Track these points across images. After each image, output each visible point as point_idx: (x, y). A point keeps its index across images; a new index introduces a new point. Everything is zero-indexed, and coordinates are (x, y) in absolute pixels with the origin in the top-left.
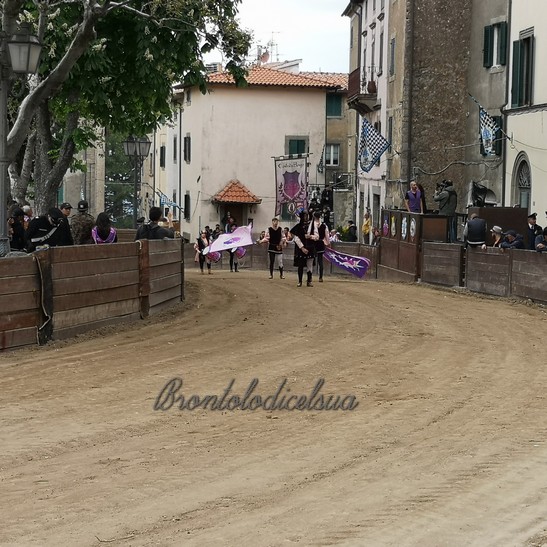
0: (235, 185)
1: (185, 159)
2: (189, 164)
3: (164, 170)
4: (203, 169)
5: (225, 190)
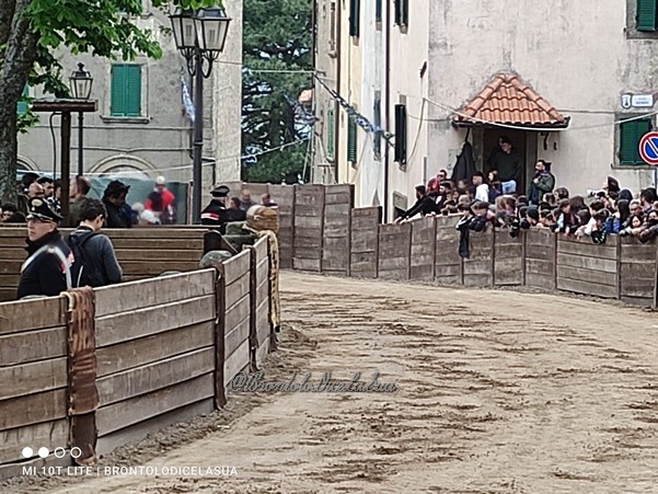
0: (507, 83)
1: (398, 21)
2: (406, 32)
3: (356, 44)
4: (431, 46)
5: (484, 95)
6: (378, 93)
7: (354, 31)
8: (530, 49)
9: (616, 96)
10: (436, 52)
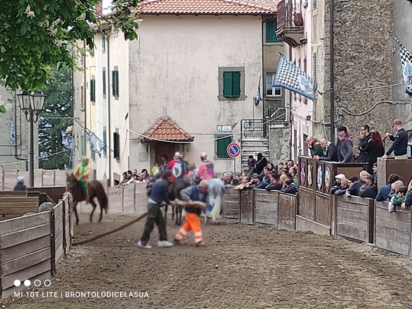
0: (165, 122)
1: (114, 94)
2: (118, 99)
3: (94, 105)
4: (130, 106)
5: (155, 128)
6: (105, 127)
7: (93, 99)
8: (175, 106)
9: (215, 127)
10: (132, 108)
